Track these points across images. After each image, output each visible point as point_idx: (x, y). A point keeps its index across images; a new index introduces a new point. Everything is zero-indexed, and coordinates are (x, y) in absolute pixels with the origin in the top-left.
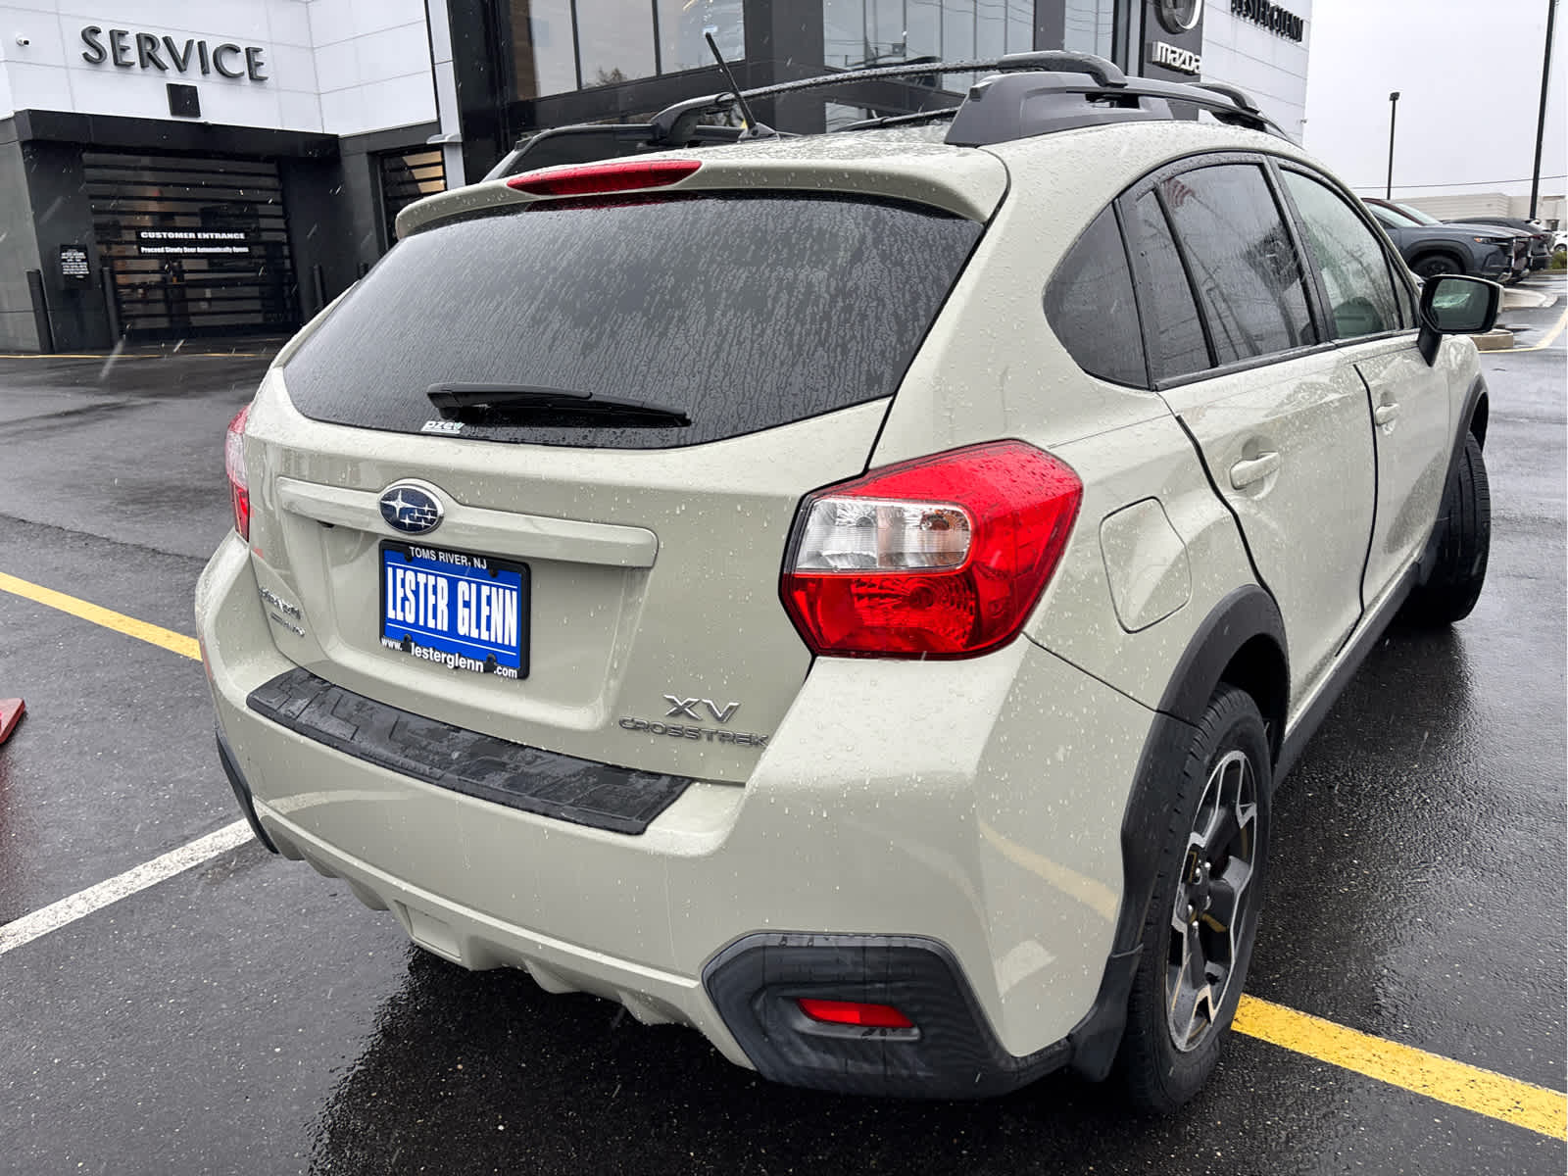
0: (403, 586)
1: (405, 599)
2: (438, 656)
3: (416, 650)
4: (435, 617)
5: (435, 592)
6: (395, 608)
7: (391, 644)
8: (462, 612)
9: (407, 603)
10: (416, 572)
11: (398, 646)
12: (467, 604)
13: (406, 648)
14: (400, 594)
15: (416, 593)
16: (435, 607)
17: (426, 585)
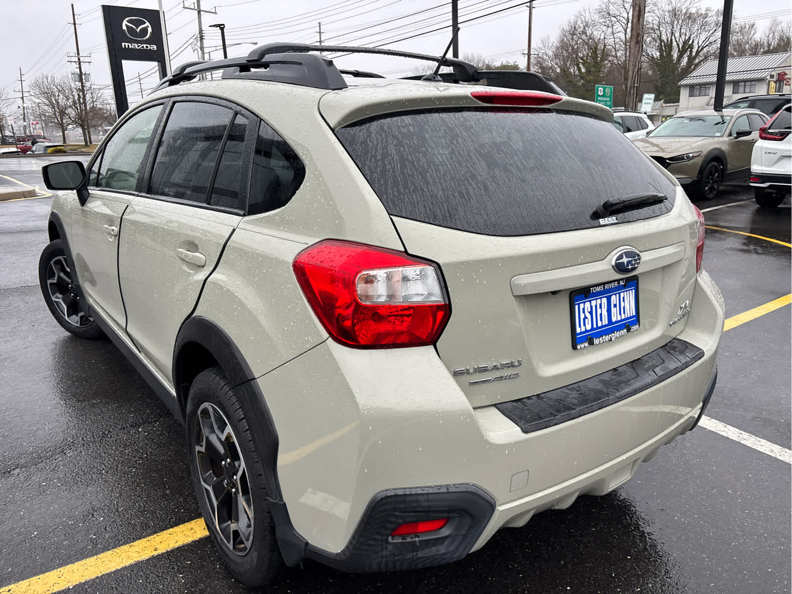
0: (584, 312)
1: (586, 318)
2: (607, 338)
3: (596, 341)
4: (601, 320)
5: (601, 307)
6: (580, 326)
7: (582, 346)
8: (613, 310)
9: (586, 320)
10: (590, 301)
11: (586, 344)
12: (615, 306)
13: (591, 343)
14: (582, 316)
15: (591, 313)
16: (601, 314)
17: (596, 306)
